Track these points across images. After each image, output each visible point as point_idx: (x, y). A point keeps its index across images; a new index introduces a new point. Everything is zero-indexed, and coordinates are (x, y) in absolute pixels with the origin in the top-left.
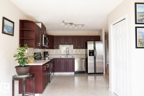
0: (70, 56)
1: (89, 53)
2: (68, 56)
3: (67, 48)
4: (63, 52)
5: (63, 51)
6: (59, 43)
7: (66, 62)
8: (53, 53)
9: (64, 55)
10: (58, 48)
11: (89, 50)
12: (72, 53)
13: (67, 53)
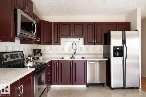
0: (79, 56)
1: (114, 51)
2: (74, 56)
3: (74, 44)
4: (67, 51)
5: (67, 48)
6: (60, 35)
7: (72, 67)
8: (50, 52)
9: (68, 54)
10: (58, 43)
11: (114, 47)
12: (82, 52)
13: (74, 52)
